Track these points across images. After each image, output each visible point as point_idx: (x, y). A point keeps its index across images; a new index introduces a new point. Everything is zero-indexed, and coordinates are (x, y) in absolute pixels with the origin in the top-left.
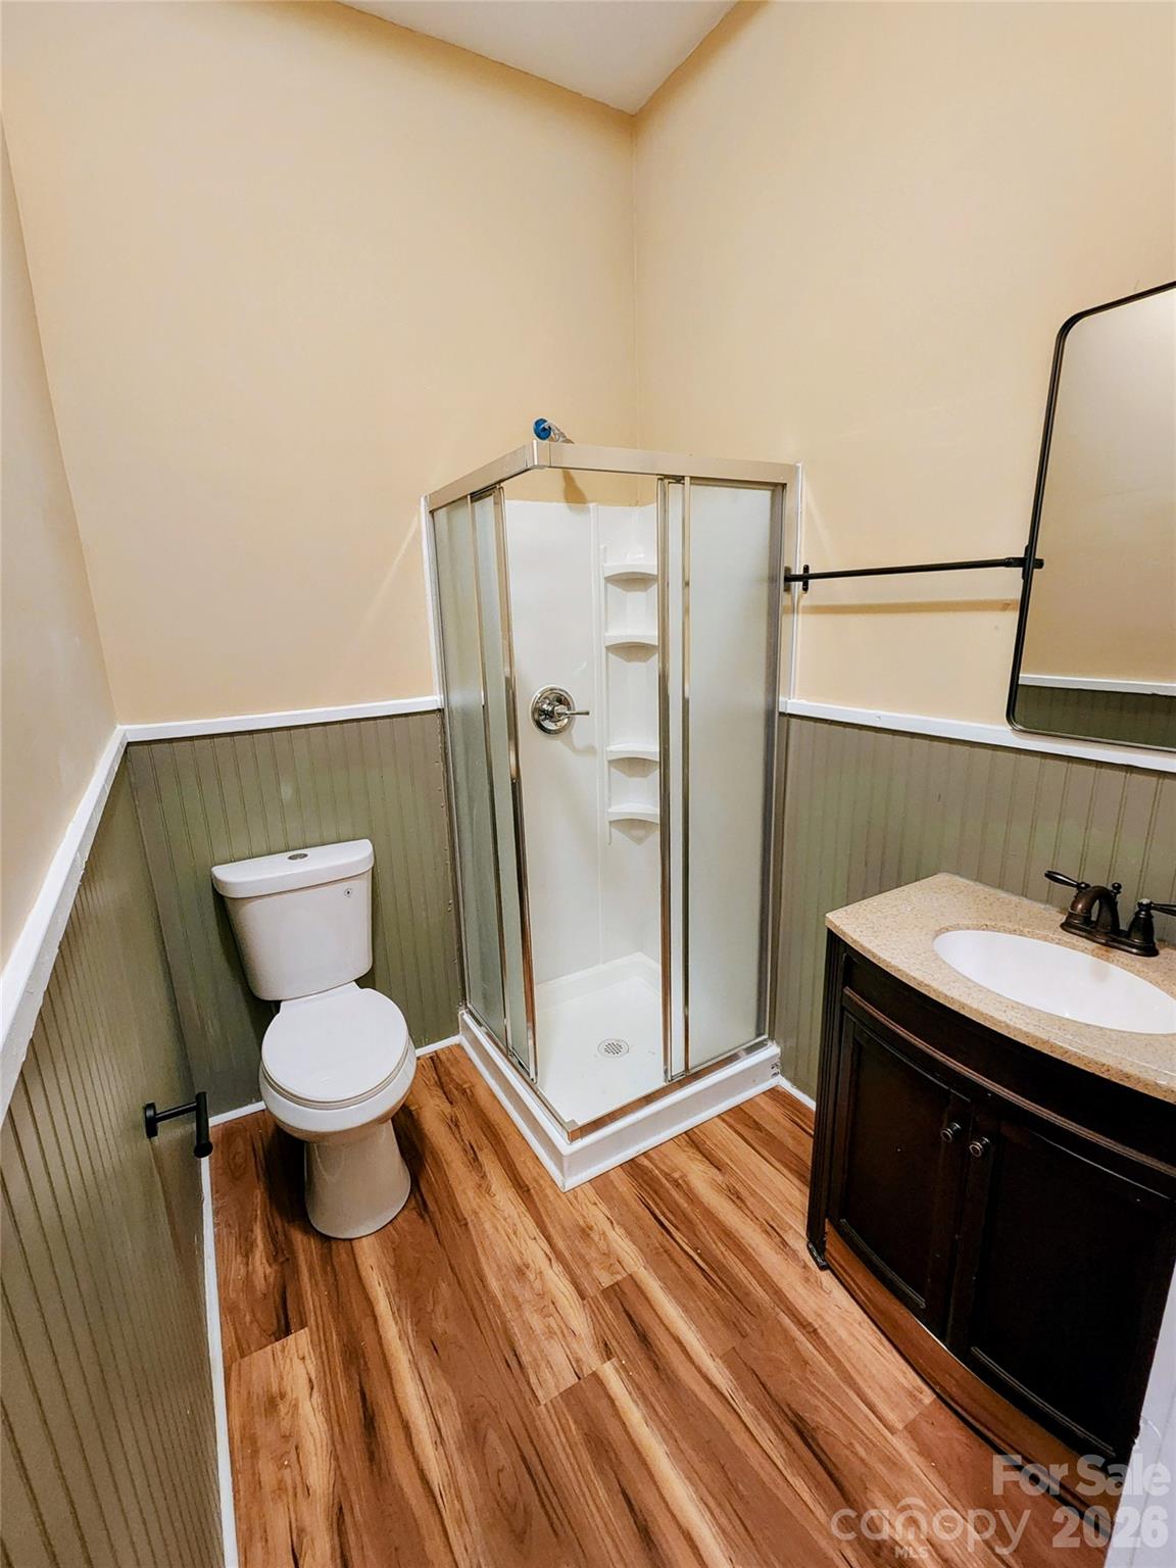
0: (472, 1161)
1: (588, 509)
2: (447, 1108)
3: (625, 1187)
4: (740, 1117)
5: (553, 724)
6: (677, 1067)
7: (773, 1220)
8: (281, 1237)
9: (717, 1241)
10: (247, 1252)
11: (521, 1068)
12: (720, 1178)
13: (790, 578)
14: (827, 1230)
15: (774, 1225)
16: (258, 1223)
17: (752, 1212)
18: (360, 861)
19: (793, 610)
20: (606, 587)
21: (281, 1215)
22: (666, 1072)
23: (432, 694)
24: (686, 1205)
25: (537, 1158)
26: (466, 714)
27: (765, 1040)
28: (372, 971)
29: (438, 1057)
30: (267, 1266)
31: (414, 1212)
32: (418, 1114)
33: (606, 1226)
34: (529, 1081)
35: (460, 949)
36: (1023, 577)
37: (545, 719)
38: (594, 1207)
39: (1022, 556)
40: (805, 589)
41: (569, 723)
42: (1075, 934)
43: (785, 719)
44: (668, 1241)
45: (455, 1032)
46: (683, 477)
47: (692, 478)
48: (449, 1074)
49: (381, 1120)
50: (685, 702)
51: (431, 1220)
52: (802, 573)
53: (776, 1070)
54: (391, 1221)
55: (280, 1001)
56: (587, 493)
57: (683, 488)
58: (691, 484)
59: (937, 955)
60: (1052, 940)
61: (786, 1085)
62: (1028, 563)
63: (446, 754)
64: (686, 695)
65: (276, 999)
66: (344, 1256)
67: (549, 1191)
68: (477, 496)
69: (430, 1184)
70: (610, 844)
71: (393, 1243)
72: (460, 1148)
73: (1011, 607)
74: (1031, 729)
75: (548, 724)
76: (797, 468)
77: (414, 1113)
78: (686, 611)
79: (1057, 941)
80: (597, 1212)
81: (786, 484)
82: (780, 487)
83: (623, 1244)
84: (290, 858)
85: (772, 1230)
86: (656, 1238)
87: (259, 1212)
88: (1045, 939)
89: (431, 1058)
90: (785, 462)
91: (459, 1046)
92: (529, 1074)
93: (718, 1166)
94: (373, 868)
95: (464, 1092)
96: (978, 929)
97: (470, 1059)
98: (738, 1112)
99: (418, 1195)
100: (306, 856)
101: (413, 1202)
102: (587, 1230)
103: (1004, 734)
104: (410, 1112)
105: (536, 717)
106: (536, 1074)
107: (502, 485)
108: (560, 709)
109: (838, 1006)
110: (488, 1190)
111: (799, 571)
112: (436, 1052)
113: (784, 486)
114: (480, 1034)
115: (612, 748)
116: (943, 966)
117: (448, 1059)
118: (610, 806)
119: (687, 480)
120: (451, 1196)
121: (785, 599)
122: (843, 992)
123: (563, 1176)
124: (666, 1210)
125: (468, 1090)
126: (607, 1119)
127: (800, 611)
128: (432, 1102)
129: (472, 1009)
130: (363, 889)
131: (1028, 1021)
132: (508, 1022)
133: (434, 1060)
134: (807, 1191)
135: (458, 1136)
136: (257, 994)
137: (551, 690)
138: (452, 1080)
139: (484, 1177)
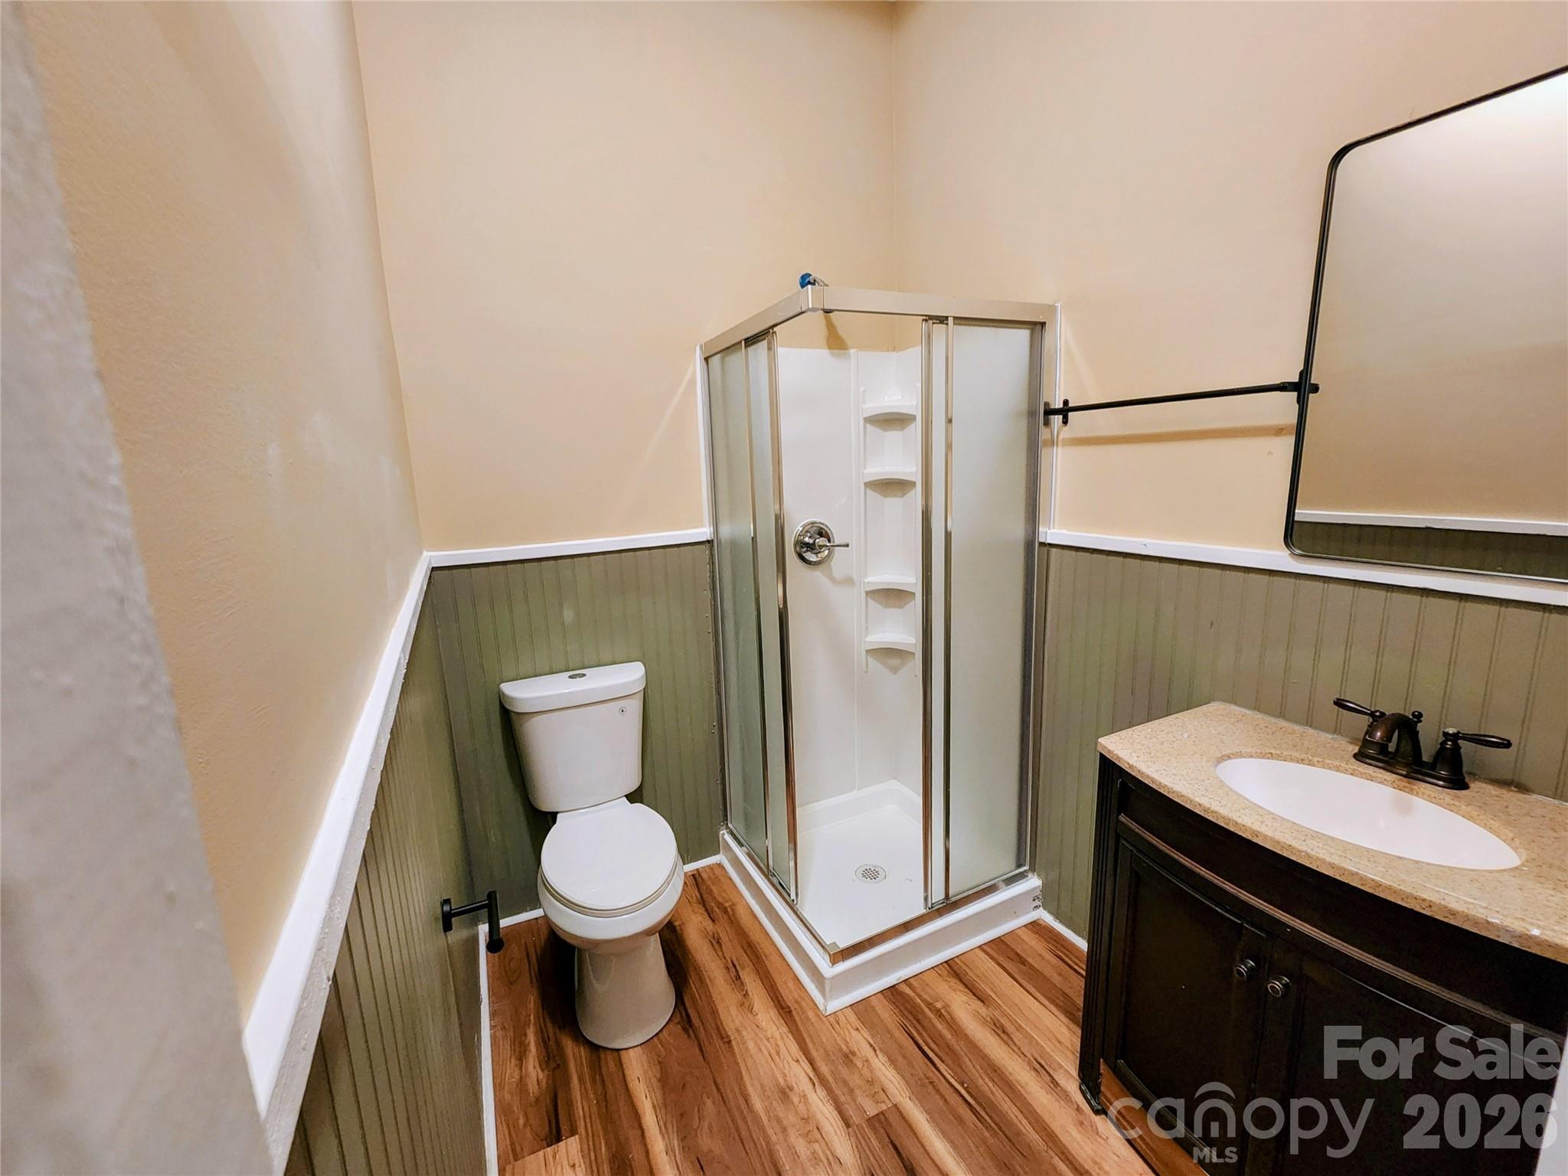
0: (734, 979)
1: (850, 354)
2: (708, 924)
3: (886, 1013)
4: (1002, 949)
5: (814, 556)
6: (938, 895)
7: (1041, 1057)
8: (552, 1043)
9: (984, 1076)
10: (521, 1057)
11: (781, 889)
12: (983, 1011)
13: (1049, 412)
14: (1102, 1071)
15: (1043, 1063)
16: (532, 1029)
17: (1019, 1049)
18: (634, 681)
19: (1052, 443)
20: (865, 428)
21: (553, 1023)
22: (926, 899)
23: (702, 526)
24: (950, 1036)
25: (798, 979)
26: (734, 544)
27: (1025, 871)
28: (640, 790)
29: (699, 875)
30: (539, 1071)
31: (679, 1026)
32: (681, 929)
33: (869, 1053)
34: (791, 903)
35: (723, 770)
36: (1298, 402)
37: (807, 551)
38: (857, 1032)
39: (1297, 380)
40: (1065, 422)
41: (828, 556)
42: (1371, 765)
43: (1045, 549)
44: (932, 1072)
45: (717, 852)
46: (947, 318)
47: (955, 318)
48: (710, 892)
49: (648, 933)
50: (948, 536)
51: (695, 1035)
52: (1061, 406)
53: (1037, 903)
54: (657, 1034)
55: (557, 813)
56: (848, 342)
57: (947, 329)
58: (954, 324)
59: (1222, 782)
60: (1345, 771)
61: (1049, 919)
62: (1303, 388)
63: (714, 582)
64: (949, 530)
65: (555, 810)
66: (612, 1064)
67: (811, 1014)
68: (751, 341)
69: (693, 998)
70: (866, 672)
71: (659, 1056)
72: (723, 966)
73: (1284, 432)
74: (1310, 554)
75: (810, 556)
76: (1055, 308)
77: (678, 928)
78: (949, 447)
79: (1351, 771)
80: (859, 1037)
81: (1045, 323)
82: (1039, 327)
83: (887, 1073)
84: (570, 677)
85: (1041, 1068)
86: (920, 1068)
87: (532, 1017)
88: (1338, 769)
89: (693, 875)
90: (1043, 302)
91: (720, 866)
92: (789, 895)
93: (982, 998)
94: (644, 688)
95: (725, 911)
96: (1262, 758)
97: (731, 879)
98: (999, 942)
99: (681, 1008)
100: (584, 675)
101: (678, 1016)
102: (850, 1055)
103: (1281, 558)
104: (675, 927)
105: (798, 549)
106: (797, 895)
107: (775, 329)
108: (821, 541)
109: (1112, 834)
110: (751, 1009)
111: (1059, 405)
112: (697, 870)
113: (1043, 324)
114: (740, 853)
115: (869, 579)
116: (1230, 793)
117: (710, 878)
118: (867, 635)
119: (951, 320)
120: (715, 1013)
121: (1044, 434)
122: (1118, 820)
123: (825, 999)
124: (929, 1041)
125: (729, 909)
126: (866, 943)
127: (1060, 443)
128: (693, 918)
129: (733, 830)
130: (635, 707)
131: (1332, 851)
132: (769, 842)
133: (696, 878)
134: (1079, 1032)
135: (720, 953)
136: (537, 807)
137: (812, 523)
138: (714, 898)
139: (746, 995)
